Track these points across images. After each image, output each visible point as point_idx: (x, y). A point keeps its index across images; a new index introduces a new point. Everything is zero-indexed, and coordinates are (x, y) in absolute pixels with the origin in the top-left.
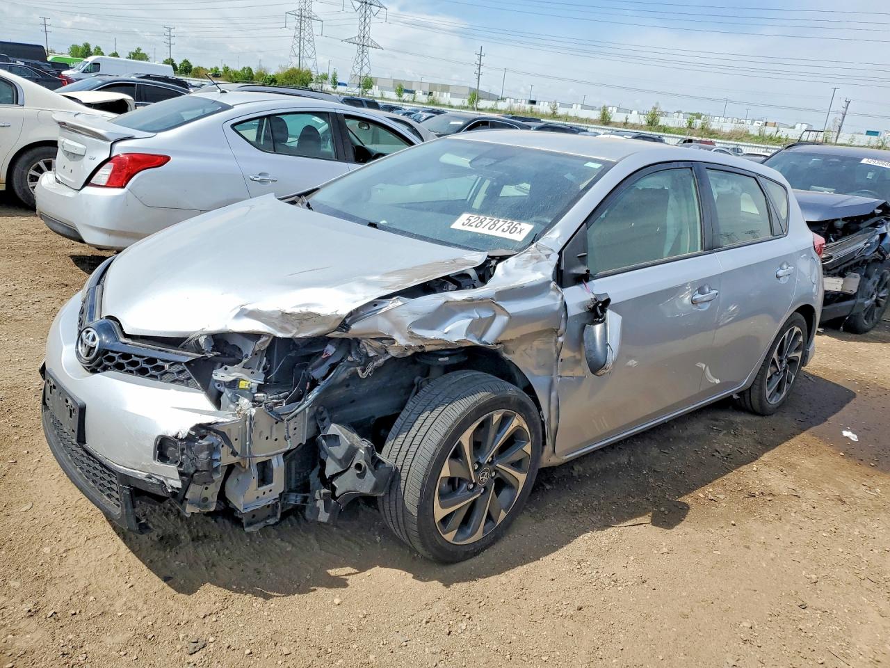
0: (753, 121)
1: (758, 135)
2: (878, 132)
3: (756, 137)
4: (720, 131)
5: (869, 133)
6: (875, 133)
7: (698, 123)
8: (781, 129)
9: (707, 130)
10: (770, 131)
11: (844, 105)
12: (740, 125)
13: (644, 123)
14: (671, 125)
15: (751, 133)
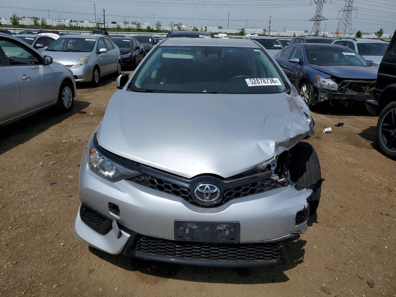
0: (65, 20)
1: (69, 26)
2: (115, 22)
3: (69, 28)
4: (51, 25)
5: (113, 23)
6: (115, 23)
7: (40, 22)
8: (79, 23)
9: (46, 25)
10: (74, 24)
11: (103, 12)
12: (59, 22)
13: (11, 24)
14: (26, 24)
15: (66, 25)
